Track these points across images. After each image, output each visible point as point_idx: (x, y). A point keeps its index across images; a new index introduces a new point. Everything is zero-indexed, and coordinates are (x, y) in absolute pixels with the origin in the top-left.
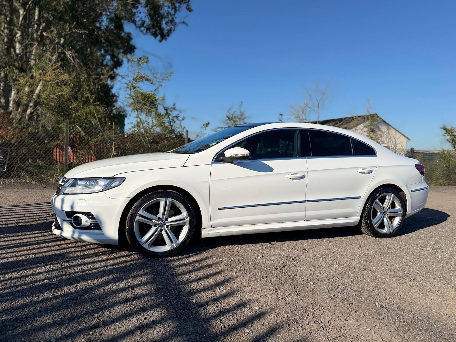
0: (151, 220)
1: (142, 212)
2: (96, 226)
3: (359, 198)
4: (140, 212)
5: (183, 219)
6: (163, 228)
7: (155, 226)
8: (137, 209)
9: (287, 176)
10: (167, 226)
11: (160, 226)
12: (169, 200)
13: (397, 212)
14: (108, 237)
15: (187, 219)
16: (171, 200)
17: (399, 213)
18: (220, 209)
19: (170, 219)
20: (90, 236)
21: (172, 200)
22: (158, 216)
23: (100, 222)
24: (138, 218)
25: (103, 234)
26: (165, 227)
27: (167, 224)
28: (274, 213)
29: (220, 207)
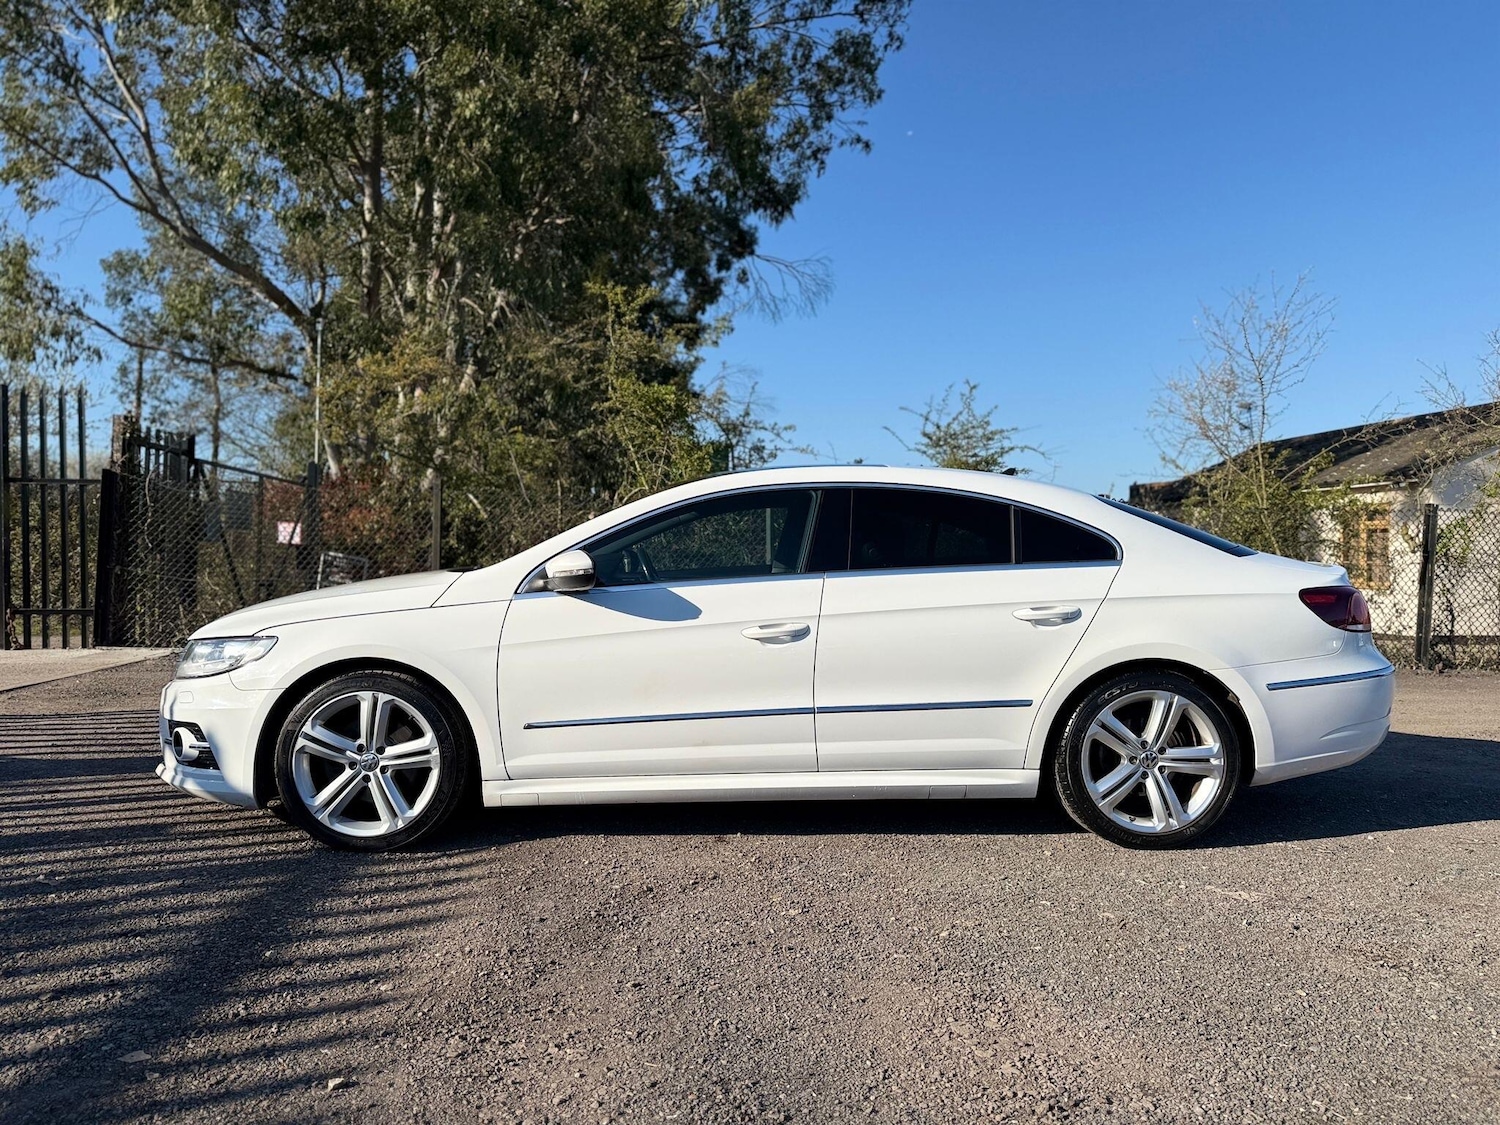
0: (342, 751)
1: (313, 727)
2: (207, 760)
3: (1028, 704)
4: (307, 728)
5: (426, 752)
6: (371, 774)
7: (352, 765)
8: (300, 721)
9: (745, 632)
10: (384, 770)
11: (364, 768)
12: (383, 698)
13: (1208, 761)
14: (232, 788)
15: (436, 753)
16: (389, 697)
17: (1214, 762)
18: (529, 727)
19: (390, 751)
20: (199, 784)
21: (391, 697)
22: (359, 742)
23: (216, 749)
24: (301, 742)
25: (222, 778)
26: (378, 770)
27: (382, 763)
28: (705, 744)
29: (533, 721)
